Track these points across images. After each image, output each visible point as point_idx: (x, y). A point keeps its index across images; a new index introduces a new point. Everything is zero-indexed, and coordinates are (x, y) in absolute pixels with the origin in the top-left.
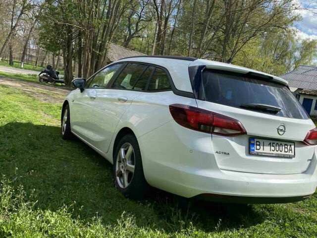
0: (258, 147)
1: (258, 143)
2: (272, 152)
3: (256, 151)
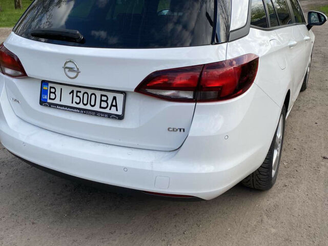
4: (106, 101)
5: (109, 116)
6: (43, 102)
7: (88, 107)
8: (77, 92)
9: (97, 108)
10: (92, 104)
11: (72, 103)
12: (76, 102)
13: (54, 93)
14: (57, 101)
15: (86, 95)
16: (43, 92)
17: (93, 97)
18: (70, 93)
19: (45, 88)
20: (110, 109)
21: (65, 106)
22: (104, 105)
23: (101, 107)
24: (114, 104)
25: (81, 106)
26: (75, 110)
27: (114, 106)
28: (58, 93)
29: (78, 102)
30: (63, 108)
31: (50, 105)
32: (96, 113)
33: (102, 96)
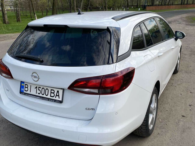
0: (26, 89)
1: (26, 86)
2: (37, 94)
3: (24, 92)
4: (54, 93)
5: (55, 101)
6: (21, 92)
7: (44, 96)
8: (39, 87)
9: (49, 97)
10: (47, 94)
11: (36, 93)
12: (38, 93)
13: (27, 88)
14: (28, 92)
15: (43, 89)
16: (22, 87)
17: (47, 90)
18: (35, 88)
19: (23, 84)
20: (56, 97)
21: (33, 95)
22: (52, 95)
23: (51, 96)
24: (58, 95)
25: (41, 95)
26: (38, 97)
27: (58, 96)
28: (29, 88)
29: (39, 93)
30: (32, 96)
31: (25, 94)
32: (48, 99)
33: (51, 90)
